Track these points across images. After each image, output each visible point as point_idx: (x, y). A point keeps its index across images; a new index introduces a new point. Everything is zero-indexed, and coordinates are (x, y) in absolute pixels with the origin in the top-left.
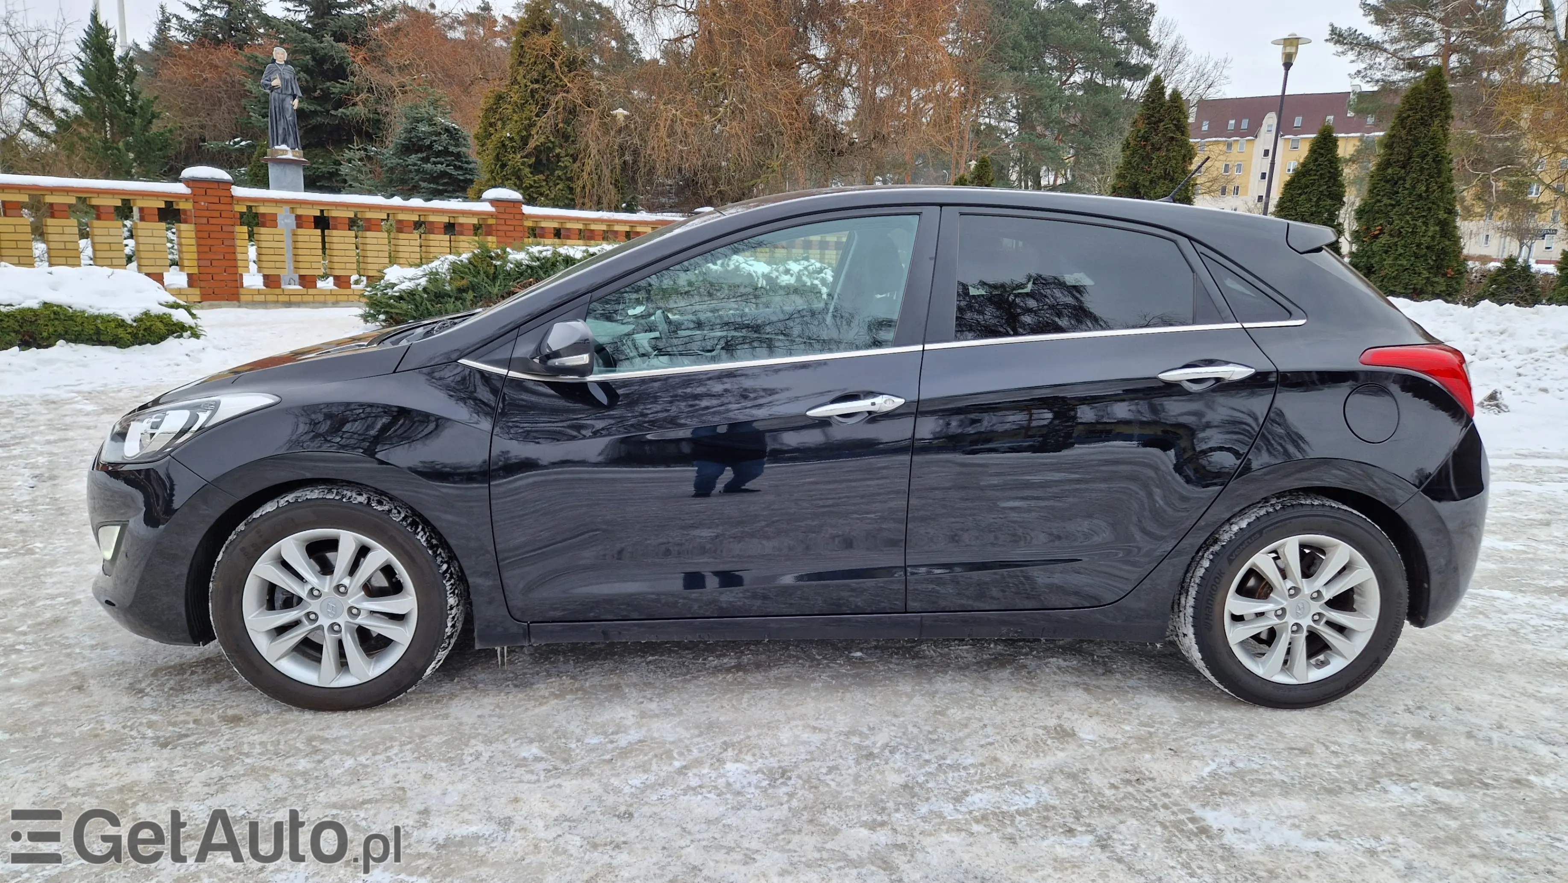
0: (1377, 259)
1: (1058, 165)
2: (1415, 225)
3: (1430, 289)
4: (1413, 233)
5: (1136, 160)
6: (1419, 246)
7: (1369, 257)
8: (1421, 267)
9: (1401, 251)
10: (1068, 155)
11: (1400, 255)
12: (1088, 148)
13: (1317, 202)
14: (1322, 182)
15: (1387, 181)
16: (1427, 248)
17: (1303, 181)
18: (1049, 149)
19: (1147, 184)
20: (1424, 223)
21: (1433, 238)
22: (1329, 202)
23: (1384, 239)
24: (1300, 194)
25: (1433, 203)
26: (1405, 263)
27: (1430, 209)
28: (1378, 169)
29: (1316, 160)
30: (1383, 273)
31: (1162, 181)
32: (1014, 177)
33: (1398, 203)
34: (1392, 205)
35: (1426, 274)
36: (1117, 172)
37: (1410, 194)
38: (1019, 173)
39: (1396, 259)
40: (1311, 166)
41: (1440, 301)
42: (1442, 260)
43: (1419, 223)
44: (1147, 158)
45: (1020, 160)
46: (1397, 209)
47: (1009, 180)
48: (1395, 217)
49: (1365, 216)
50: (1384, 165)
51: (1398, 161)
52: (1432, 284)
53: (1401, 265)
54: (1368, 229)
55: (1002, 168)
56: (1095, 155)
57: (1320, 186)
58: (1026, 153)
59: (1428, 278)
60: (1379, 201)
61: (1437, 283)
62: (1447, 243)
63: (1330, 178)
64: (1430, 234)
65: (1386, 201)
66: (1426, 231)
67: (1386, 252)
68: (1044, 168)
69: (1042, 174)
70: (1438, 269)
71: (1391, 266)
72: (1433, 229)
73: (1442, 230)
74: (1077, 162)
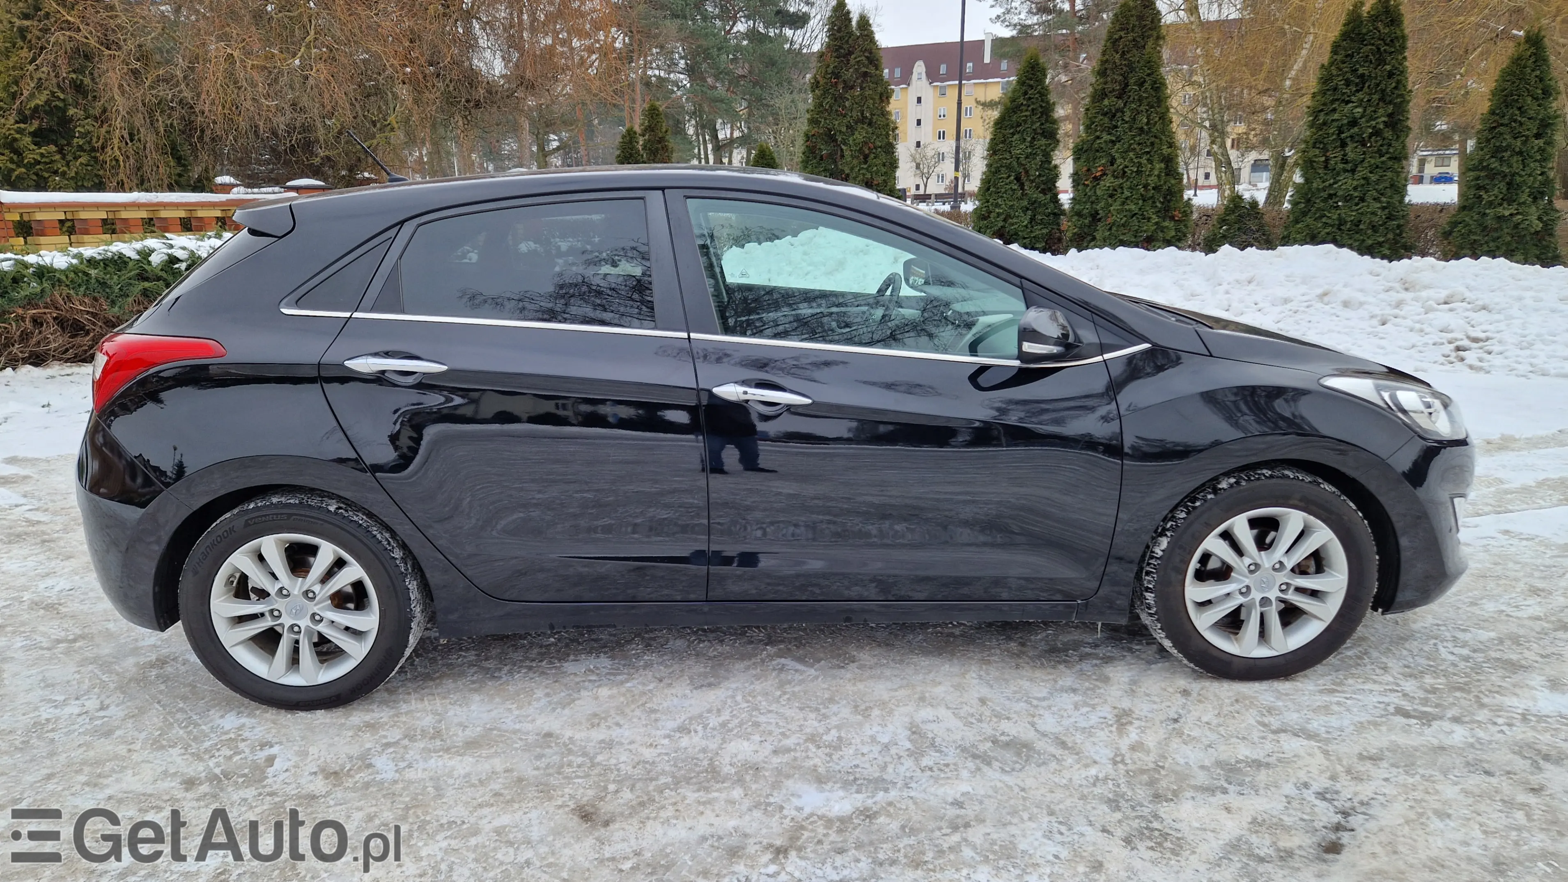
0: (1102, 204)
1: (733, 118)
2: (1140, 164)
3: (1161, 235)
4: (1139, 172)
5: (827, 102)
6: (1145, 186)
7: (1092, 203)
8: (1150, 213)
9: (1127, 193)
10: (741, 107)
11: (1127, 198)
12: (760, 99)
13: (1031, 142)
14: (1034, 118)
15: (1105, 114)
16: (1154, 188)
17: (1014, 118)
18: (722, 101)
19: (844, 129)
20: (1148, 160)
21: (1159, 176)
22: (1043, 141)
23: (1108, 182)
24: (1013, 134)
25: (1156, 137)
26: (1133, 207)
27: (1152, 144)
28: (1093, 102)
29: (1026, 93)
30: (1110, 220)
31: (860, 125)
32: (691, 131)
33: (1119, 140)
34: (1112, 142)
35: (1155, 219)
36: (808, 116)
37: (1130, 130)
38: (696, 127)
39: (1123, 203)
40: (1021, 100)
41: (1173, 248)
42: (1169, 201)
43: (1144, 161)
44: (839, 99)
45: (694, 113)
46: (1118, 146)
47: (686, 134)
48: (1117, 155)
49: (1084, 157)
50: (1099, 96)
51: (1114, 90)
52: (1162, 229)
53: (1130, 210)
54: (1088, 170)
55: (678, 121)
56: (768, 106)
57: (1033, 123)
58: (700, 105)
59: (1157, 223)
60: (1098, 138)
61: (1167, 227)
62: (1173, 182)
63: (1042, 113)
64: (1156, 173)
65: (1106, 137)
66: (1152, 169)
67: (1111, 196)
68: (720, 121)
69: (718, 126)
70: (1166, 212)
71: (1119, 212)
72: (1159, 166)
73: (1167, 167)
74: (750, 115)
